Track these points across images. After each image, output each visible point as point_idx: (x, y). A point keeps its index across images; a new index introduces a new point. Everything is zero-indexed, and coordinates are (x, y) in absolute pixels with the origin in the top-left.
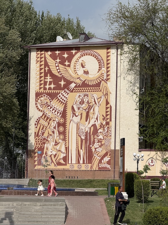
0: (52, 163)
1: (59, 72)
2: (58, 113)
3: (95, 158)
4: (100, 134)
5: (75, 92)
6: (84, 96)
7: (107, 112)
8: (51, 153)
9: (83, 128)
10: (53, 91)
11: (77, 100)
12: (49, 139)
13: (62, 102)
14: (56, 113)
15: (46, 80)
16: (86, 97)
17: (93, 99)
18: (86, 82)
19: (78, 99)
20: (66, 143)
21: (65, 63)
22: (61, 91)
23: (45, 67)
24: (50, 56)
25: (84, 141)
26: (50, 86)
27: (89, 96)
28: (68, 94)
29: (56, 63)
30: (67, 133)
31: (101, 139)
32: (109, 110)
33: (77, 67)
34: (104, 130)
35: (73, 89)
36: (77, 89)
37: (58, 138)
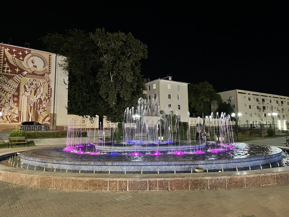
0: (7, 121)
1: (15, 63)
3: (40, 118)
4: (44, 104)
5: (27, 77)
6: (33, 80)
8: (6, 114)
9: (32, 100)
10: (10, 74)
12: (5, 105)
13: (17, 82)
14: (12, 88)
15: (4, 66)
16: (35, 81)
17: (39, 83)
19: (29, 82)
21: (20, 58)
22: (16, 75)
23: (4, 58)
24: (9, 51)
25: (33, 107)
26: (8, 71)
27: (37, 81)
28: (21, 77)
29: (13, 57)
31: (44, 107)
32: (50, 90)
33: (28, 62)
34: (46, 102)
35: (26, 75)
36: (28, 75)
37: (13, 104)
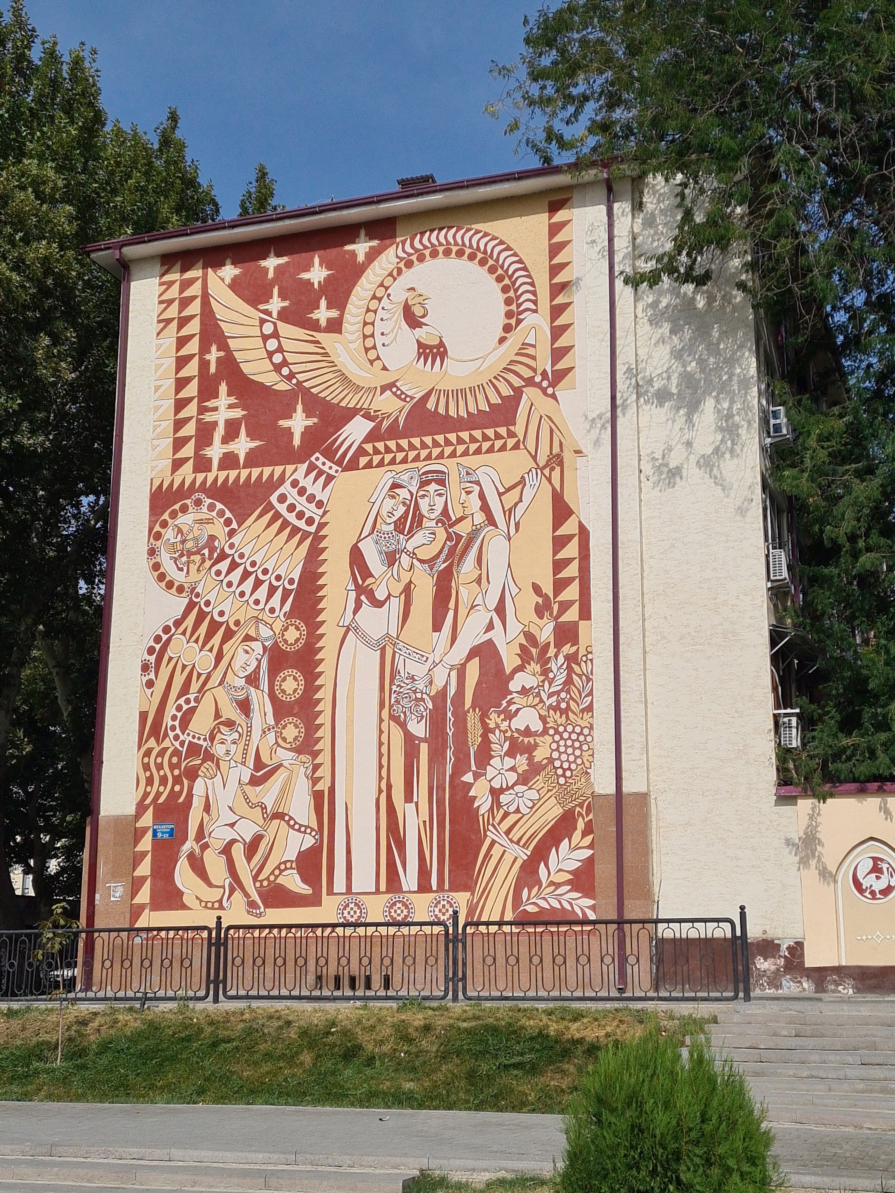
0: (232, 891)
2: (272, 590)
3: (496, 851)
4: (520, 700)
5: (369, 465)
6: (424, 484)
7: (559, 565)
8: (229, 835)
9: (419, 670)
10: (244, 473)
11: (384, 513)
12: (219, 750)
13: (296, 530)
14: (262, 592)
15: (208, 417)
16: (433, 487)
17: (474, 498)
18: (430, 405)
19: (389, 503)
20: (316, 768)
21: (314, 316)
22: (290, 468)
23: (204, 349)
24: (235, 286)
25: (424, 748)
26: (232, 447)
27: (453, 480)
28: (330, 478)
29: (262, 322)
30: (324, 706)
31: (527, 732)
32: (571, 550)
33: (379, 327)
34: (545, 672)
35: (361, 452)
36: (380, 446)
37: (271, 737)
